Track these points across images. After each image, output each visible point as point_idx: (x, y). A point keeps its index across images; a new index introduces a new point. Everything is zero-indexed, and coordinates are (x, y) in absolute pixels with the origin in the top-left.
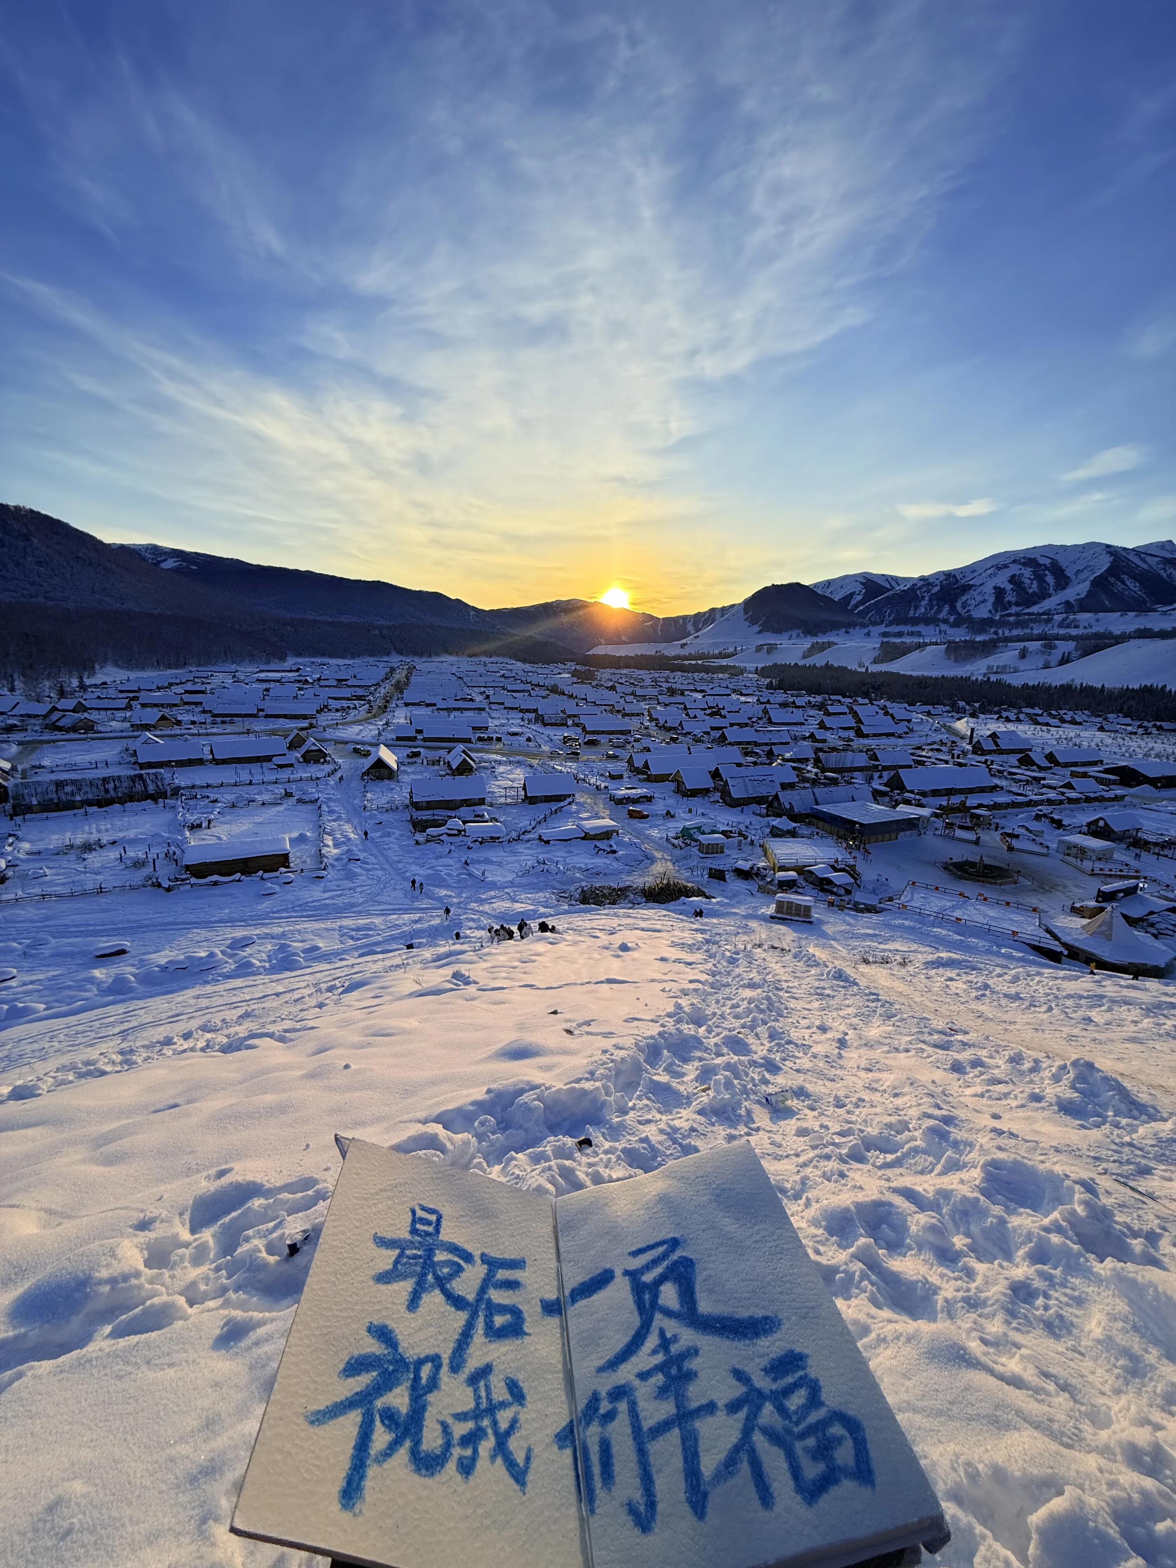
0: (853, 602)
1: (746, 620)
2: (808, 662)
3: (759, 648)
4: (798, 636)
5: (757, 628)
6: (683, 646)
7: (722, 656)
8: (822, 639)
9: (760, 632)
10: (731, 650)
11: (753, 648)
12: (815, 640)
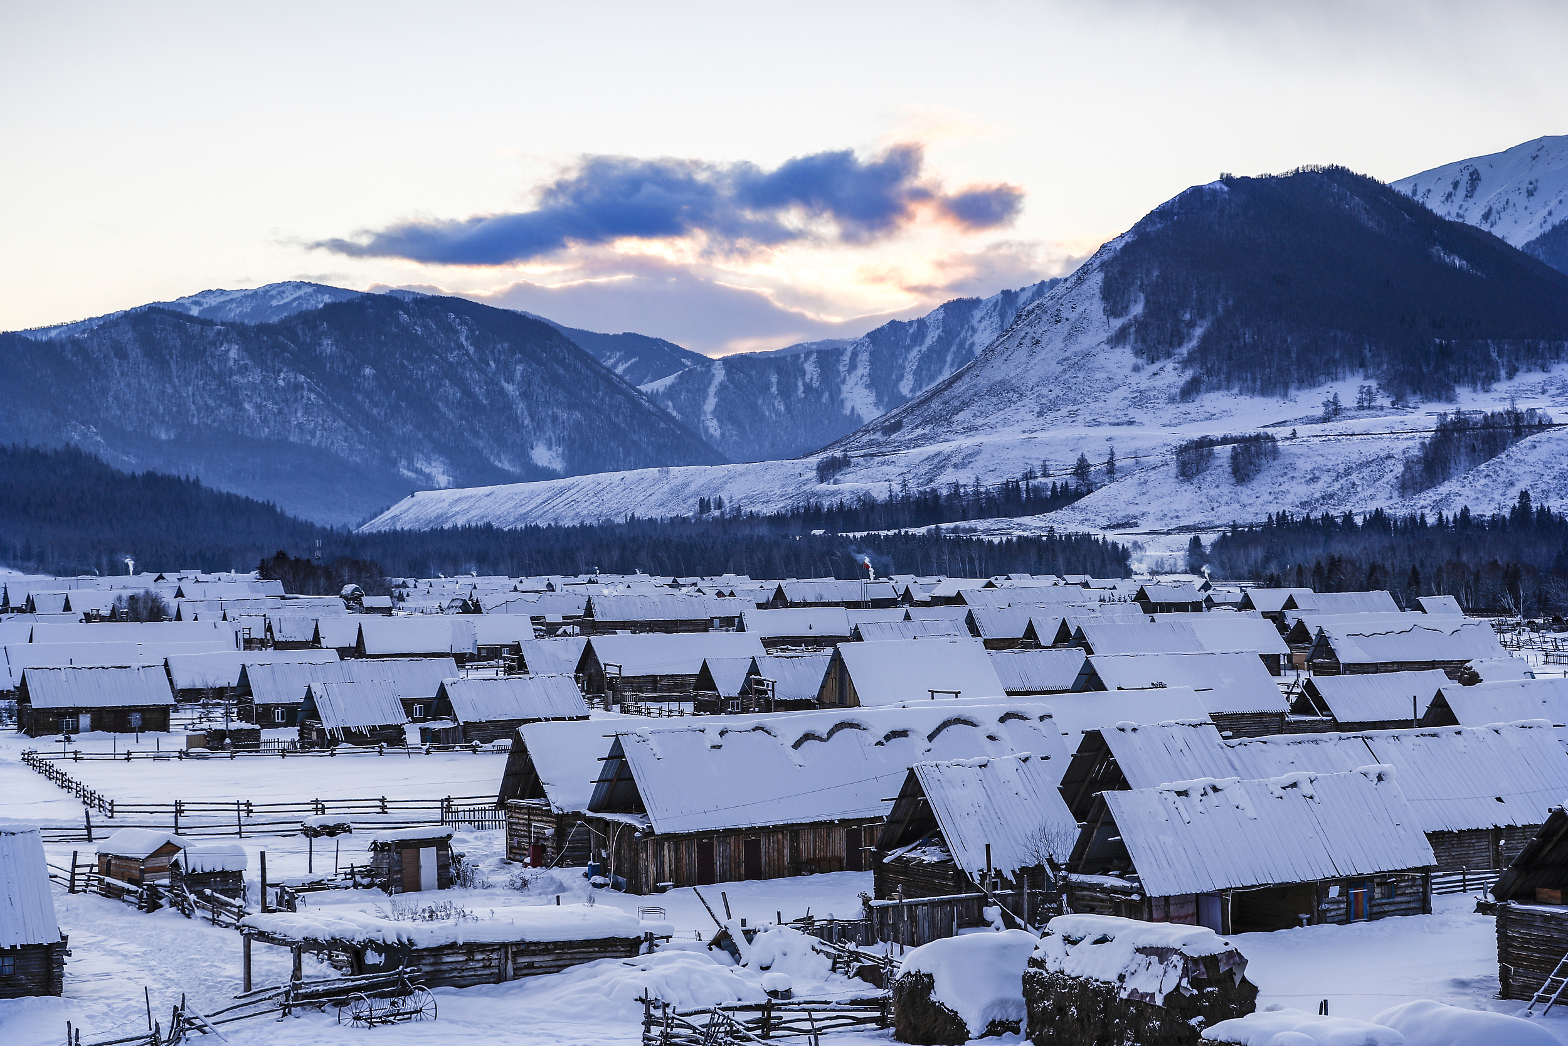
1: (1119, 340)
3: (1194, 457)
5: (1170, 374)
6: (829, 470)
9: (1189, 392)
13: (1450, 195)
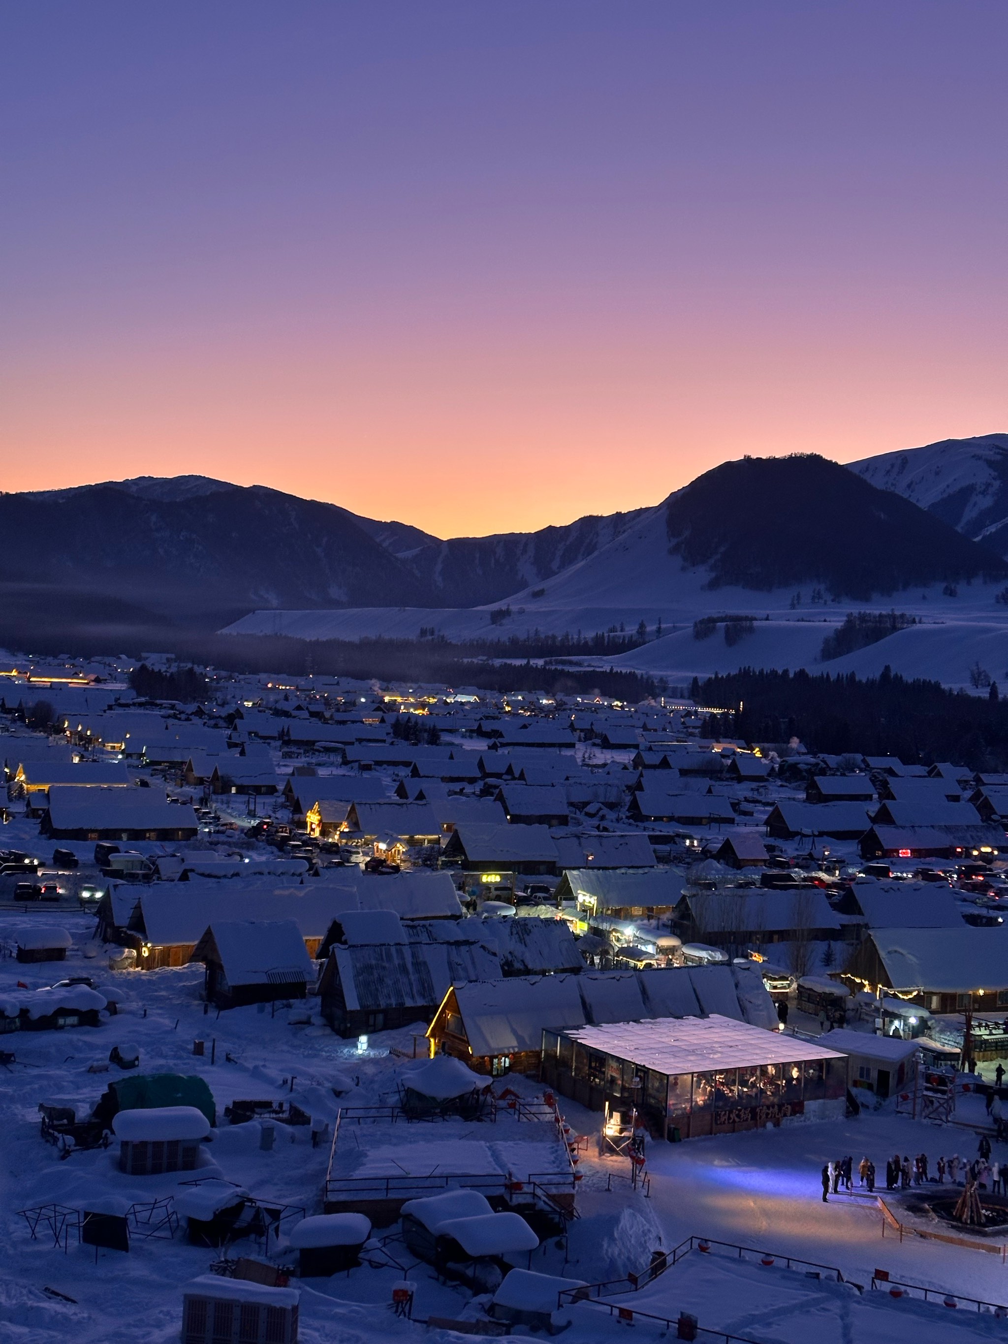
0: (970, 514)
1: (674, 550)
2: (836, 668)
3: (704, 629)
4: (816, 597)
5: (703, 574)
6: (498, 617)
7: (601, 647)
8: (877, 608)
9: (713, 585)
10: (631, 630)
11: (689, 628)
12: (856, 609)
13: (888, 472)
